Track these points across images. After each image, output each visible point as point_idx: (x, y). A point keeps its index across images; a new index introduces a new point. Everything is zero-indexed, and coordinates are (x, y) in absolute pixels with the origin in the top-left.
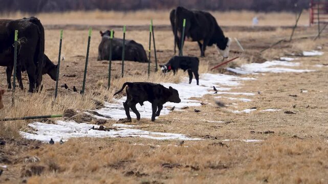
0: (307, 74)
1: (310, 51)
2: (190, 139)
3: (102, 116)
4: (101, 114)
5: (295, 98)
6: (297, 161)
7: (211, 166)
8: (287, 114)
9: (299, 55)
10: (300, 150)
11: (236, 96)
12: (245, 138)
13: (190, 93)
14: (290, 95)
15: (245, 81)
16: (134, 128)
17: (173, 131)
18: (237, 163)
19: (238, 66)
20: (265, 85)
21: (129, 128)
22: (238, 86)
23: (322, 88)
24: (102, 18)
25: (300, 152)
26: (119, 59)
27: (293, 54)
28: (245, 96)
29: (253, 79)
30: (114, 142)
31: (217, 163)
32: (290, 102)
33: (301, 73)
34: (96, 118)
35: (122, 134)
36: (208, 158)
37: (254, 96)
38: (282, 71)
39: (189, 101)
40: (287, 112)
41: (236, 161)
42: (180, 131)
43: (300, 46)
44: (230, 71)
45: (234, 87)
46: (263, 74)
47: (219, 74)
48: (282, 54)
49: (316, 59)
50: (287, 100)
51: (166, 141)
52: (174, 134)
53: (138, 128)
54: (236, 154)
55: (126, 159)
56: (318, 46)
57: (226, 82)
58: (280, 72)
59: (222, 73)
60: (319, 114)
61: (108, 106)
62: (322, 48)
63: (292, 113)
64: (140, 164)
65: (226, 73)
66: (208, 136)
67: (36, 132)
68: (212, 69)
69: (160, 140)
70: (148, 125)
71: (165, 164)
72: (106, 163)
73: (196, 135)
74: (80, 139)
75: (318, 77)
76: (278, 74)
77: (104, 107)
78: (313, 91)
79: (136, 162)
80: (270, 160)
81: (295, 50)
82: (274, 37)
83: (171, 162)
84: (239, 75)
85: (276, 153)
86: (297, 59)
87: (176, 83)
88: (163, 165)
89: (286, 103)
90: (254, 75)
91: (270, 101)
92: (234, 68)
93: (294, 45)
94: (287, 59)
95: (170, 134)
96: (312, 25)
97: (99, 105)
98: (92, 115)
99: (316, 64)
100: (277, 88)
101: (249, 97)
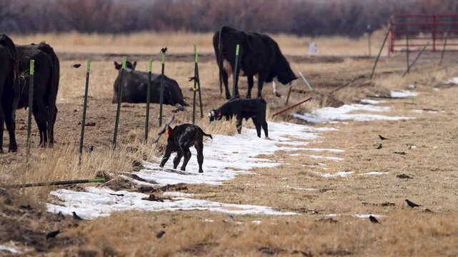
0: (405, 123)
1: (399, 91)
2: (280, 213)
3: (144, 180)
4: (143, 178)
5: (403, 156)
6: (449, 245)
7: (328, 251)
8: (401, 179)
9: (386, 96)
10: (448, 229)
11: (320, 154)
12: (357, 213)
13: (254, 148)
14: (396, 153)
15: (321, 132)
16: (195, 198)
17: (252, 203)
18: (363, 247)
19: (307, 112)
20: (354, 138)
21: (189, 197)
22: (317, 140)
23: (436, 143)
24: (82, 44)
25: (449, 233)
26: (143, 101)
27: (377, 95)
28: (333, 153)
29: (332, 129)
30: (175, 217)
31: (336, 247)
32: (398, 161)
33: (396, 122)
34: (136, 184)
35: (182, 206)
36: (322, 240)
37: (344, 152)
38: (370, 118)
39: (257, 159)
40: (402, 176)
41: (361, 245)
42: (262, 203)
43: (385, 83)
44: (299, 119)
45: (312, 141)
46: (344, 123)
47: (283, 123)
48: (362, 95)
49: (410, 101)
50: (394, 159)
51: (248, 215)
52: (254, 206)
53: (201, 198)
54: (357, 234)
55: (205, 241)
56: (408, 83)
57: (299, 134)
58: (368, 120)
59: (288, 121)
60: (446, 178)
61: (149, 167)
62: (415, 87)
63: (408, 177)
64: (226, 249)
65: (292, 120)
66: (303, 210)
67: (63, 203)
68: (274, 115)
69: (239, 215)
70: (214, 194)
71: (263, 248)
72: (178, 247)
73: (287, 208)
74: (126, 212)
75: (423, 128)
76: (366, 123)
77: (143, 168)
78: (424, 146)
79: (222, 246)
80: (410, 243)
81: (380, 90)
82: (343, 71)
83: (270, 245)
84: (312, 124)
85: (416, 233)
86: (384, 101)
87: (231, 135)
88: (260, 250)
89: (394, 164)
90: (333, 124)
91: (370, 160)
92: (303, 114)
93: (377, 82)
94: (369, 101)
95: (249, 206)
96: (392, 55)
97: (138, 165)
98: (130, 179)
99: (412, 109)
100: (373, 142)
101: (338, 155)
